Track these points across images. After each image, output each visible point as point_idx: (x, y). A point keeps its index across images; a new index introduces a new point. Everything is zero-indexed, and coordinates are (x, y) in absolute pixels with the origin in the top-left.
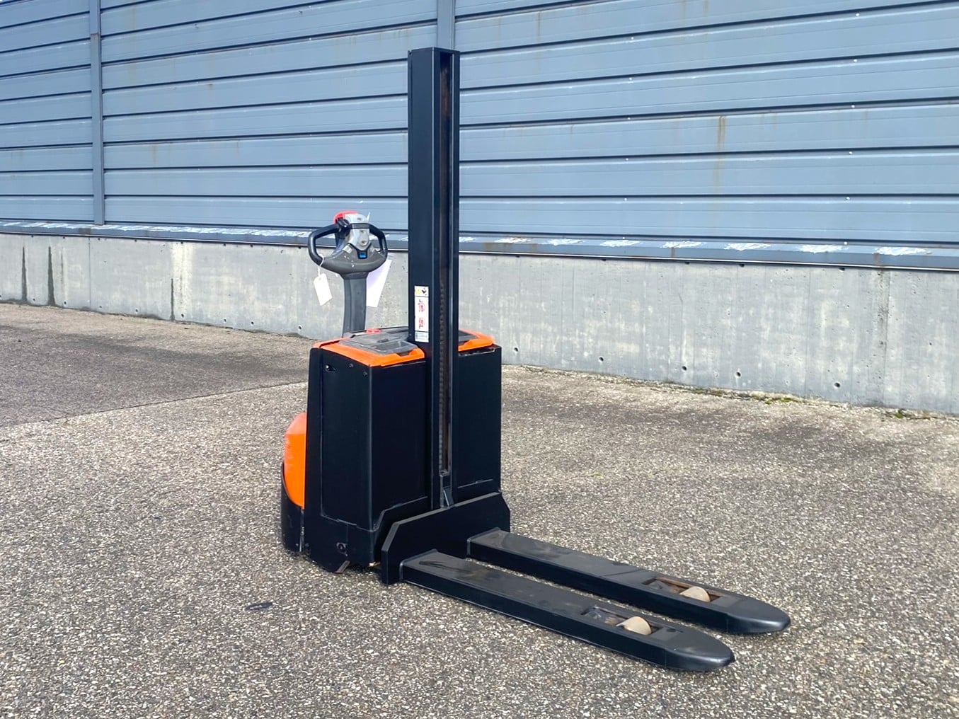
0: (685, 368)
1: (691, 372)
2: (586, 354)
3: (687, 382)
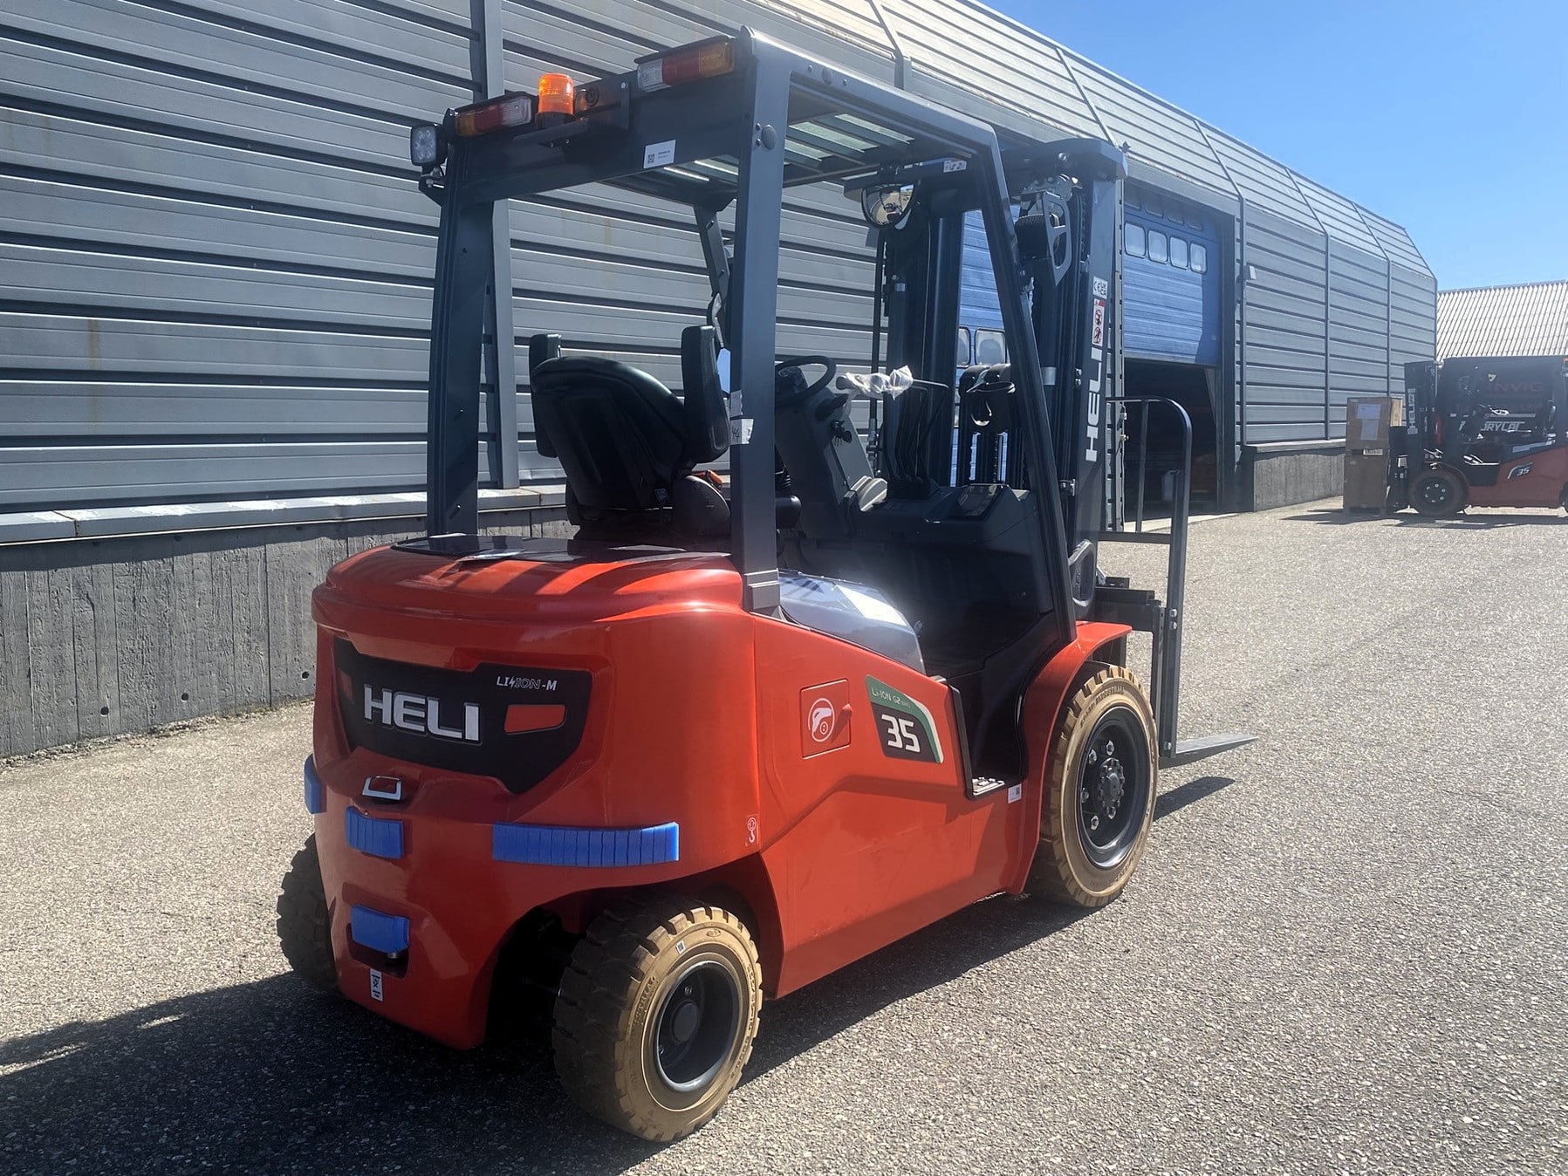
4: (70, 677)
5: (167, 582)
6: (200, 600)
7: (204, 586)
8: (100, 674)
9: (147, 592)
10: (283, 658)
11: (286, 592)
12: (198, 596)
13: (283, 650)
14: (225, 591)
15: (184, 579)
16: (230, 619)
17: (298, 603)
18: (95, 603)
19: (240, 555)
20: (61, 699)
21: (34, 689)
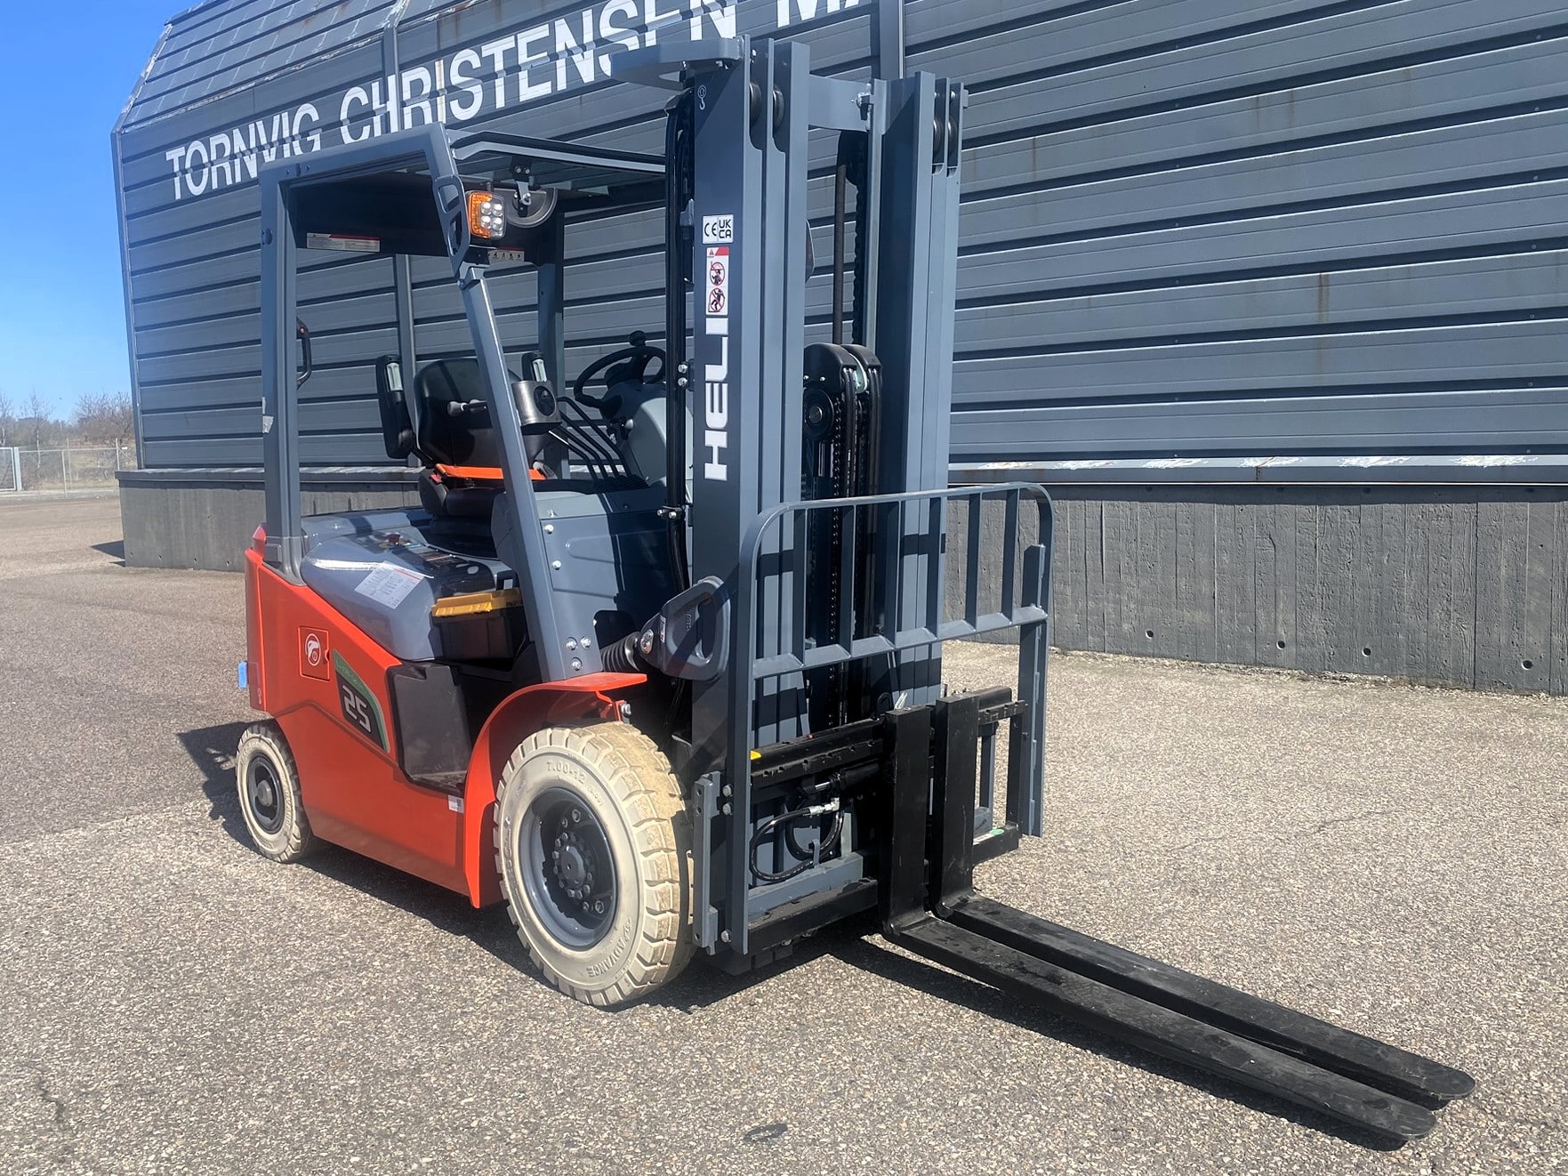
0: (1282, 645)
1: (1292, 650)
2: (1126, 626)
3: (1287, 664)
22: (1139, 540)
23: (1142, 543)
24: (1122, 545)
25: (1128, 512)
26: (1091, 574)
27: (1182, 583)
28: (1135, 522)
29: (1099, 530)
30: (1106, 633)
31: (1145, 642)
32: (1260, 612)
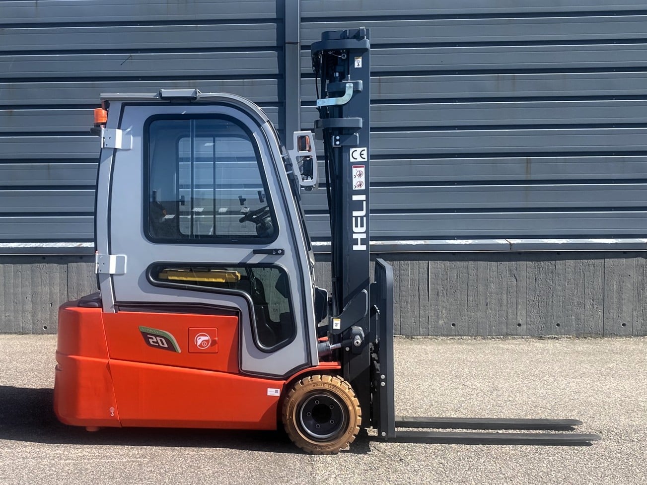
0: (519, 325)
1: (524, 327)
2: (441, 322)
3: (522, 334)
4: (504, 308)
5: (552, 273)
6: (568, 282)
7: (570, 276)
8: (518, 309)
9: (542, 276)
10: (612, 314)
11: (615, 283)
12: (567, 281)
13: (612, 311)
14: (581, 280)
15: (561, 272)
16: (583, 293)
17: (621, 289)
18: (517, 279)
19: (591, 263)
20: (500, 317)
21: (489, 311)
22: (448, 279)
23: (450, 280)
24: (440, 282)
25: (443, 266)
26: (421, 297)
27: (471, 298)
28: (446, 270)
29: (427, 275)
30: (430, 326)
31: (451, 329)
32: (510, 311)
